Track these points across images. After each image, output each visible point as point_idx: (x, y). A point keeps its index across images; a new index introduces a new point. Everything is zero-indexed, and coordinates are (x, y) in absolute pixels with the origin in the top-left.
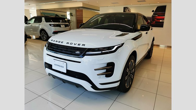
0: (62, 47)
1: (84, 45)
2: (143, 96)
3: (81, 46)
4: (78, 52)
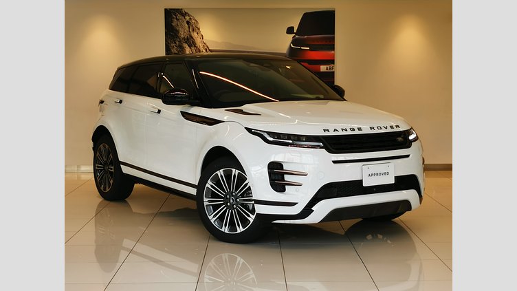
4: (400, 139)
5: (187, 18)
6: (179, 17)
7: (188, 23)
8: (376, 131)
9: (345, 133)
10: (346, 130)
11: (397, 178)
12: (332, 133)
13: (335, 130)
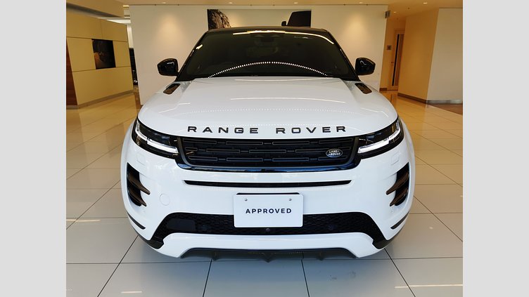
0: (259, 148)
1: (343, 129)
2: (431, 228)
3: (334, 134)
4: (334, 153)
5: (221, 16)
6: (216, 14)
7: (222, 19)
8: (288, 135)
9: (223, 136)
10: (227, 132)
11: (306, 218)
12: (199, 134)
13: (208, 130)
